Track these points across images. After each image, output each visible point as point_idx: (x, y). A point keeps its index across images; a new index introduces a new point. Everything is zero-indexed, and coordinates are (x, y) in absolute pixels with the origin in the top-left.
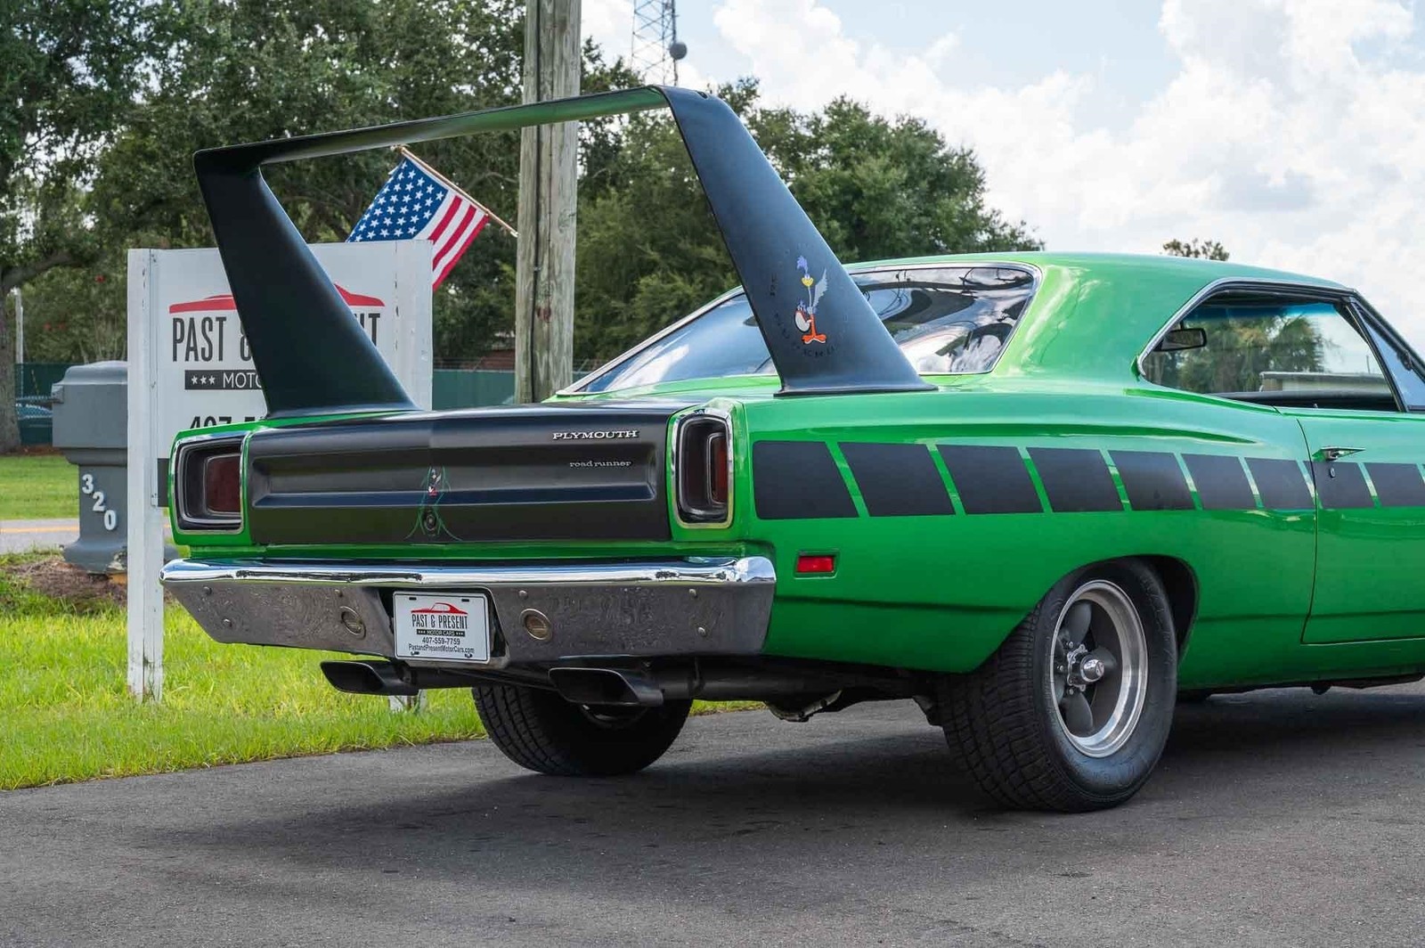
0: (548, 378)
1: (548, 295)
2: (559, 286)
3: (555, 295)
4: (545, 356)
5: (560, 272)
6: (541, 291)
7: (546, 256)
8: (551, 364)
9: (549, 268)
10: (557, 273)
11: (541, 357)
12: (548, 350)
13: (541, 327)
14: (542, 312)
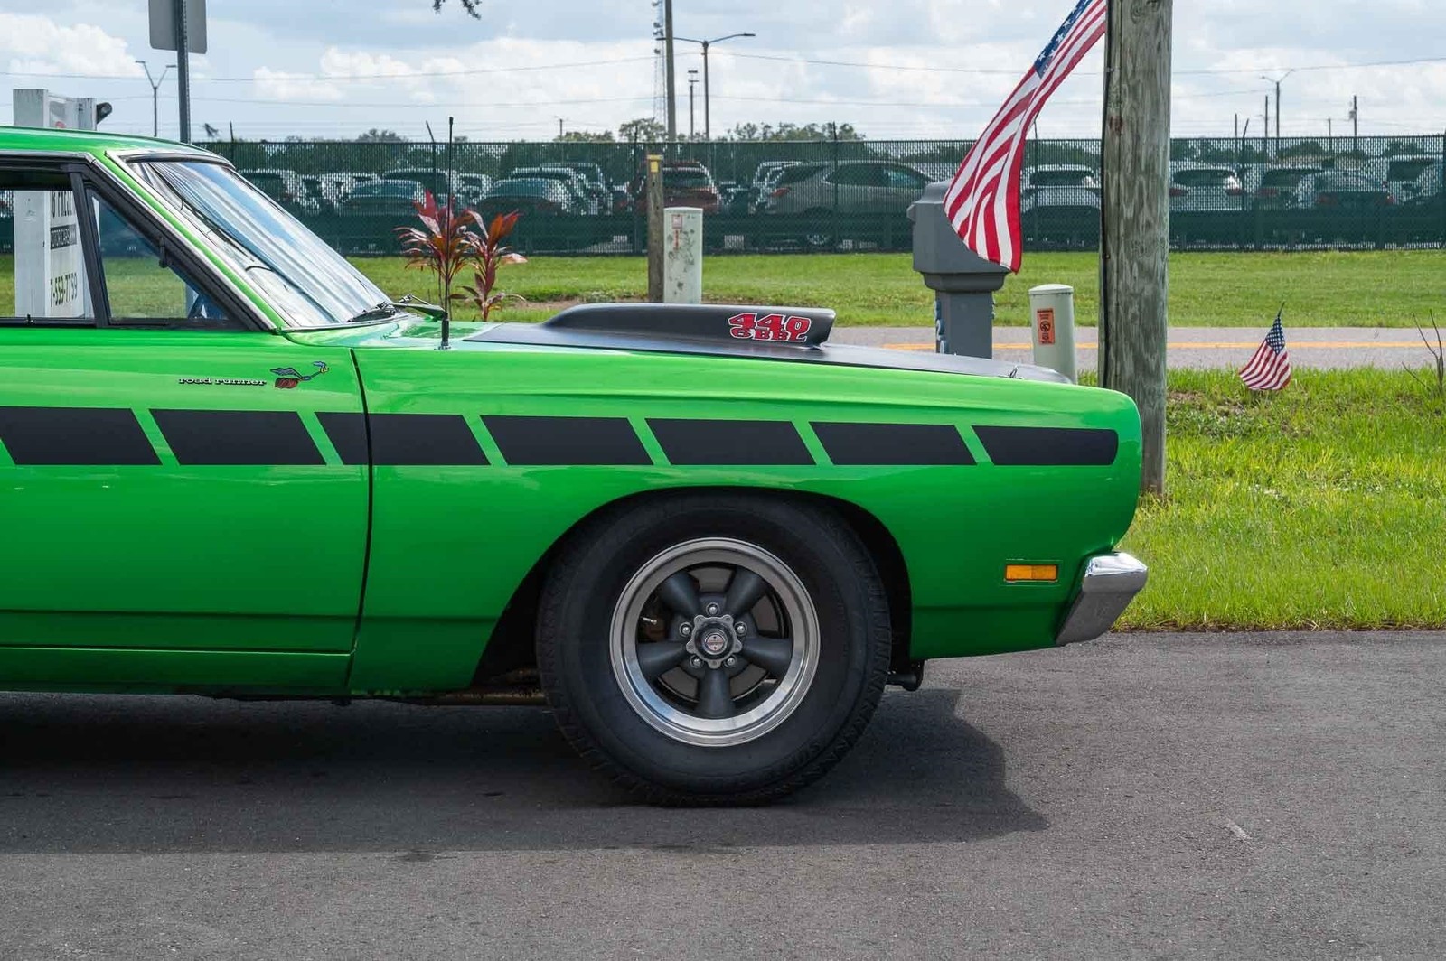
0: (1118, 204)
1: (1119, 102)
2: (1134, 90)
3: (1127, 101)
4: (1116, 177)
5: (1134, 72)
6: (1113, 97)
7: (1118, 54)
8: (1122, 187)
9: (1121, 68)
10: (1129, 75)
11: (1113, 176)
12: (1119, 169)
13: (1113, 140)
14: (1114, 122)
